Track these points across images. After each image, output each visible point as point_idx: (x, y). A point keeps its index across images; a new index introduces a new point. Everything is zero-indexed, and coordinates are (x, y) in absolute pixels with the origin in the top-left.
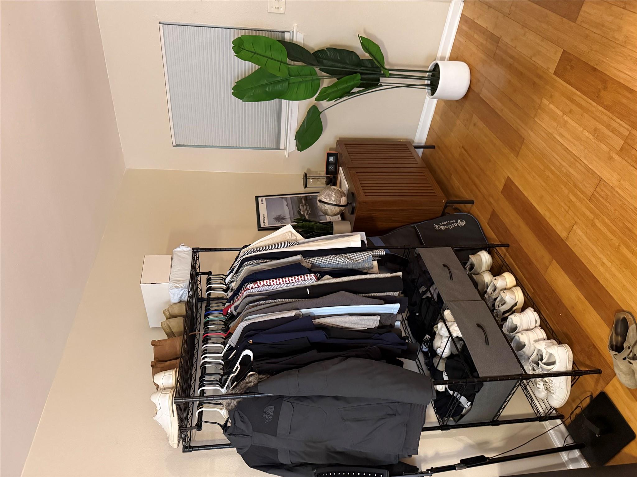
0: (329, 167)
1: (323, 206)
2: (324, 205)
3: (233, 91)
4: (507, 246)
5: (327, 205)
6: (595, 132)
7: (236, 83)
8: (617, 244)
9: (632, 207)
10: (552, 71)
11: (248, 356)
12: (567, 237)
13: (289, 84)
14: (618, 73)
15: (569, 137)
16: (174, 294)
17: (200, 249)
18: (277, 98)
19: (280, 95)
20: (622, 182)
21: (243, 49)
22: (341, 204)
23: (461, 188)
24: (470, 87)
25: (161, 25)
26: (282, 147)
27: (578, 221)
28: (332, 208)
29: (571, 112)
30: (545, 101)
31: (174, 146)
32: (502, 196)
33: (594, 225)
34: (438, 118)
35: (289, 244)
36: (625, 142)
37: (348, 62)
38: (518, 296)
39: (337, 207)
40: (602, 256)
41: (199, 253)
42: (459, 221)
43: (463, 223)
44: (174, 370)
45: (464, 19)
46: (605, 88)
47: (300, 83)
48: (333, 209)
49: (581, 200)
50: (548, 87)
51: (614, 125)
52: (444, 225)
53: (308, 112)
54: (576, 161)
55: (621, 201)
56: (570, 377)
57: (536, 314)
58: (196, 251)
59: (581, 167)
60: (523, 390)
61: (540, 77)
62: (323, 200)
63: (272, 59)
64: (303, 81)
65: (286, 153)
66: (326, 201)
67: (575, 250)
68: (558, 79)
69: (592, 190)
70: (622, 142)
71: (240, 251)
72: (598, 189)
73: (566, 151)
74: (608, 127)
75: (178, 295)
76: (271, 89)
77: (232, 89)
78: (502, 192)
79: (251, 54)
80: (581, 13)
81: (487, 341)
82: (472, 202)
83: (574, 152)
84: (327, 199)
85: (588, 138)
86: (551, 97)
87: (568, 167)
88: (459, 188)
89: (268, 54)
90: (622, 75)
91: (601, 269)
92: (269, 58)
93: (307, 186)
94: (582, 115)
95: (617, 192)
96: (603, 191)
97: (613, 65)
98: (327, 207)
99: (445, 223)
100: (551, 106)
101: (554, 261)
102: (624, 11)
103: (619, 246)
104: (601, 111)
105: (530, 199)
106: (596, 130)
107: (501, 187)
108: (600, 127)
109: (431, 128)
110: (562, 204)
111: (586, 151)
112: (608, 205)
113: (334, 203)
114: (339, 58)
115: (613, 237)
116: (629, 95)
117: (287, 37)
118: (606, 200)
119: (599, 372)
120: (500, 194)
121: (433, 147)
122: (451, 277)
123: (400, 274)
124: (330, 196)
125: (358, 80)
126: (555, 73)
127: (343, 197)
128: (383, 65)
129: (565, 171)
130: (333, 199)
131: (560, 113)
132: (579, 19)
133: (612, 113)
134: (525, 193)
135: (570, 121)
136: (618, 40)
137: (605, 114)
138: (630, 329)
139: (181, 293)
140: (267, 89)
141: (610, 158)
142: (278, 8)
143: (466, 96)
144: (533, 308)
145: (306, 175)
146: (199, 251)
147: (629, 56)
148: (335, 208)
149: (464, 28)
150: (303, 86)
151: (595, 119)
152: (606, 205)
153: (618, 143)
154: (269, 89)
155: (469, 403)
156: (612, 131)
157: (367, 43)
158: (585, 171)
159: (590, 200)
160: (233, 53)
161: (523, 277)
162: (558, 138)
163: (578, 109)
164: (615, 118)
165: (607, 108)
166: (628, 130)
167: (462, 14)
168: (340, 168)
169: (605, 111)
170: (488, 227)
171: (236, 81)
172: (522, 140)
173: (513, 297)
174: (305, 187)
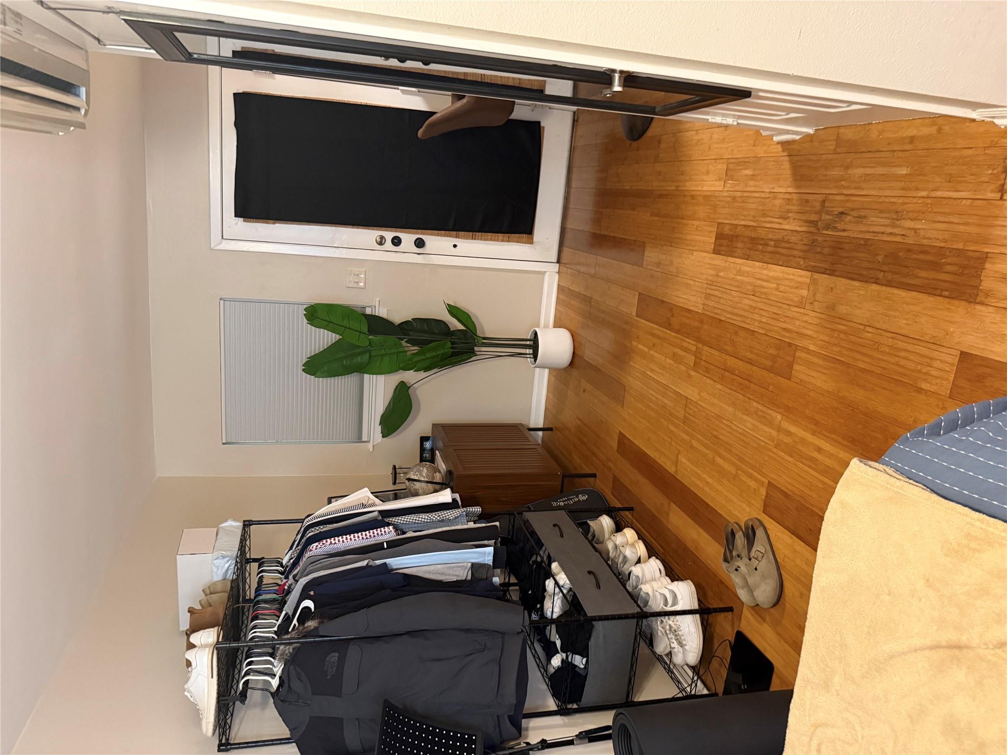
0: (424, 455)
1: (412, 485)
2: (414, 484)
3: (304, 368)
4: (630, 509)
5: (417, 483)
6: (675, 357)
7: (308, 358)
8: (712, 457)
9: (713, 415)
10: (634, 314)
11: (307, 608)
12: (676, 471)
13: (370, 357)
14: (677, 299)
15: (657, 369)
16: (218, 567)
17: (253, 521)
18: (356, 372)
19: (362, 369)
20: (702, 394)
21: (317, 318)
22: (435, 481)
23: (583, 466)
24: (574, 353)
25: (222, 302)
26: (365, 438)
27: (681, 449)
28: (423, 486)
29: (654, 345)
30: (634, 343)
31: (223, 444)
32: (618, 455)
33: (692, 447)
34: (551, 396)
35: (364, 506)
36: (696, 357)
37: (437, 332)
38: (641, 549)
39: (429, 484)
40: (704, 476)
41: (251, 527)
42: (580, 496)
43: (585, 498)
44: (216, 628)
45: (560, 289)
46: (673, 315)
47: (383, 356)
48: (425, 487)
49: (676, 426)
50: (634, 330)
51: (685, 345)
52: (563, 501)
53: (395, 390)
54: (666, 389)
55: (705, 412)
56: (698, 616)
57: (658, 562)
58: (247, 524)
59: (671, 394)
60: (668, 673)
61: (627, 323)
62: (413, 477)
63: (350, 328)
64: (386, 354)
65: (370, 446)
66: (416, 478)
67: (686, 482)
68: (639, 319)
69: (683, 413)
70: (694, 358)
71: (303, 522)
72: (687, 409)
73: (658, 384)
74: (682, 348)
75: (222, 569)
76: (348, 363)
77: (303, 366)
78: (617, 451)
79: (325, 323)
80: (645, 258)
81: (598, 586)
82: (594, 476)
83: (663, 382)
84: (417, 475)
85: (670, 364)
86: (638, 337)
87: (662, 398)
88: (581, 466)
89: (345, 323)
90: (681, 300)
91: (707, 489)
92: (346, 327)
93: (397, 482)
94: (662, 345)
95: (701, 406)
96: (690, 409)
97: (673, 294)
98: (418, 485)
99: (564, 499)
100: (640, 346)
101: (672, 504)
102: (671, 248)
103: (714, 457)
104: (674, 336)
105: (641, 446)
106: (674, 354)
107: (615, 445)
108: (677, 350)
109: (546, 408)
110: (666, 438)
111: (672, 377)
112: (697, 421)
113: (426, 479)
114: (426, 328)
115: (708, 452)
116: (689, 315)
117: (368, 311)
118: (694, 417)
119: (730, 609)
120: (616, 453)
121: (550, 429)
122: (562, 536)
123: (497, 523)
124: (420, 472)
125: (448, 349)
126: (637, 315)
127: (437, 473)
128: (475, 332)
129: (661, 403)
130: (424, 475)
131: (646, 350)
132: (645, 263)
133: (681, 335)
134: (635, 442)
135: (656, 355)
136: (672, 272)
137: (678, 338)
138: (737, 536)
139: (227, 565)
140: (345, 363)
141: (689, 376)
142: (357, 282)
143: (572, 364)
144: (655, 556)
145: (394, 468)
146: (252, 525)
147: (683, 283)
148: (427, 486)
149: (561, 297)
150: (387, 359)
151: (671, 345)
152: (695, 422)
153: (691, 359)
154: (347, 362)
155: (584, 660)
156: (685, 351)
157: (453, 310)
158: (675, 396)
159: (684, 422)
160: (305, 321)
161: (652, 539)
162: (649, 373)
163: (658, 341)
164: (684, 338)
165: (677, 332)
166: (694, 345)
167: (558, 285)
168: (437, 452)
169: (676, 335)
170: (612, 497)
171: (308, 356)
172: (623, 387)
173: (634, 550)
174: (394, 483)
